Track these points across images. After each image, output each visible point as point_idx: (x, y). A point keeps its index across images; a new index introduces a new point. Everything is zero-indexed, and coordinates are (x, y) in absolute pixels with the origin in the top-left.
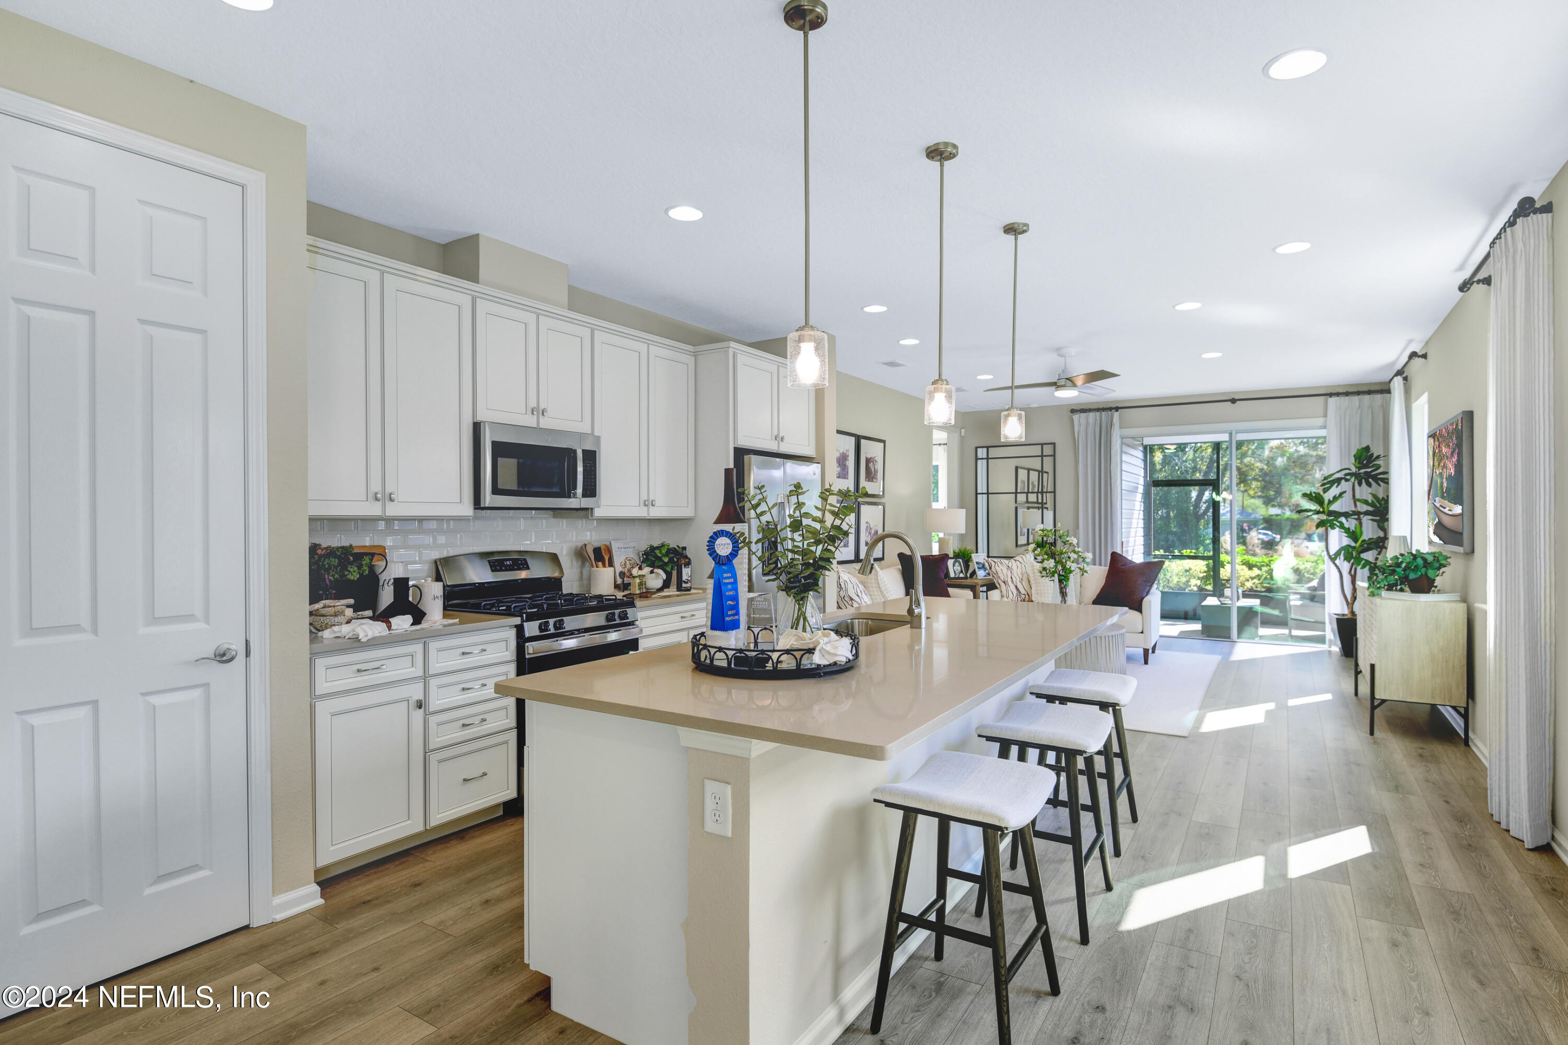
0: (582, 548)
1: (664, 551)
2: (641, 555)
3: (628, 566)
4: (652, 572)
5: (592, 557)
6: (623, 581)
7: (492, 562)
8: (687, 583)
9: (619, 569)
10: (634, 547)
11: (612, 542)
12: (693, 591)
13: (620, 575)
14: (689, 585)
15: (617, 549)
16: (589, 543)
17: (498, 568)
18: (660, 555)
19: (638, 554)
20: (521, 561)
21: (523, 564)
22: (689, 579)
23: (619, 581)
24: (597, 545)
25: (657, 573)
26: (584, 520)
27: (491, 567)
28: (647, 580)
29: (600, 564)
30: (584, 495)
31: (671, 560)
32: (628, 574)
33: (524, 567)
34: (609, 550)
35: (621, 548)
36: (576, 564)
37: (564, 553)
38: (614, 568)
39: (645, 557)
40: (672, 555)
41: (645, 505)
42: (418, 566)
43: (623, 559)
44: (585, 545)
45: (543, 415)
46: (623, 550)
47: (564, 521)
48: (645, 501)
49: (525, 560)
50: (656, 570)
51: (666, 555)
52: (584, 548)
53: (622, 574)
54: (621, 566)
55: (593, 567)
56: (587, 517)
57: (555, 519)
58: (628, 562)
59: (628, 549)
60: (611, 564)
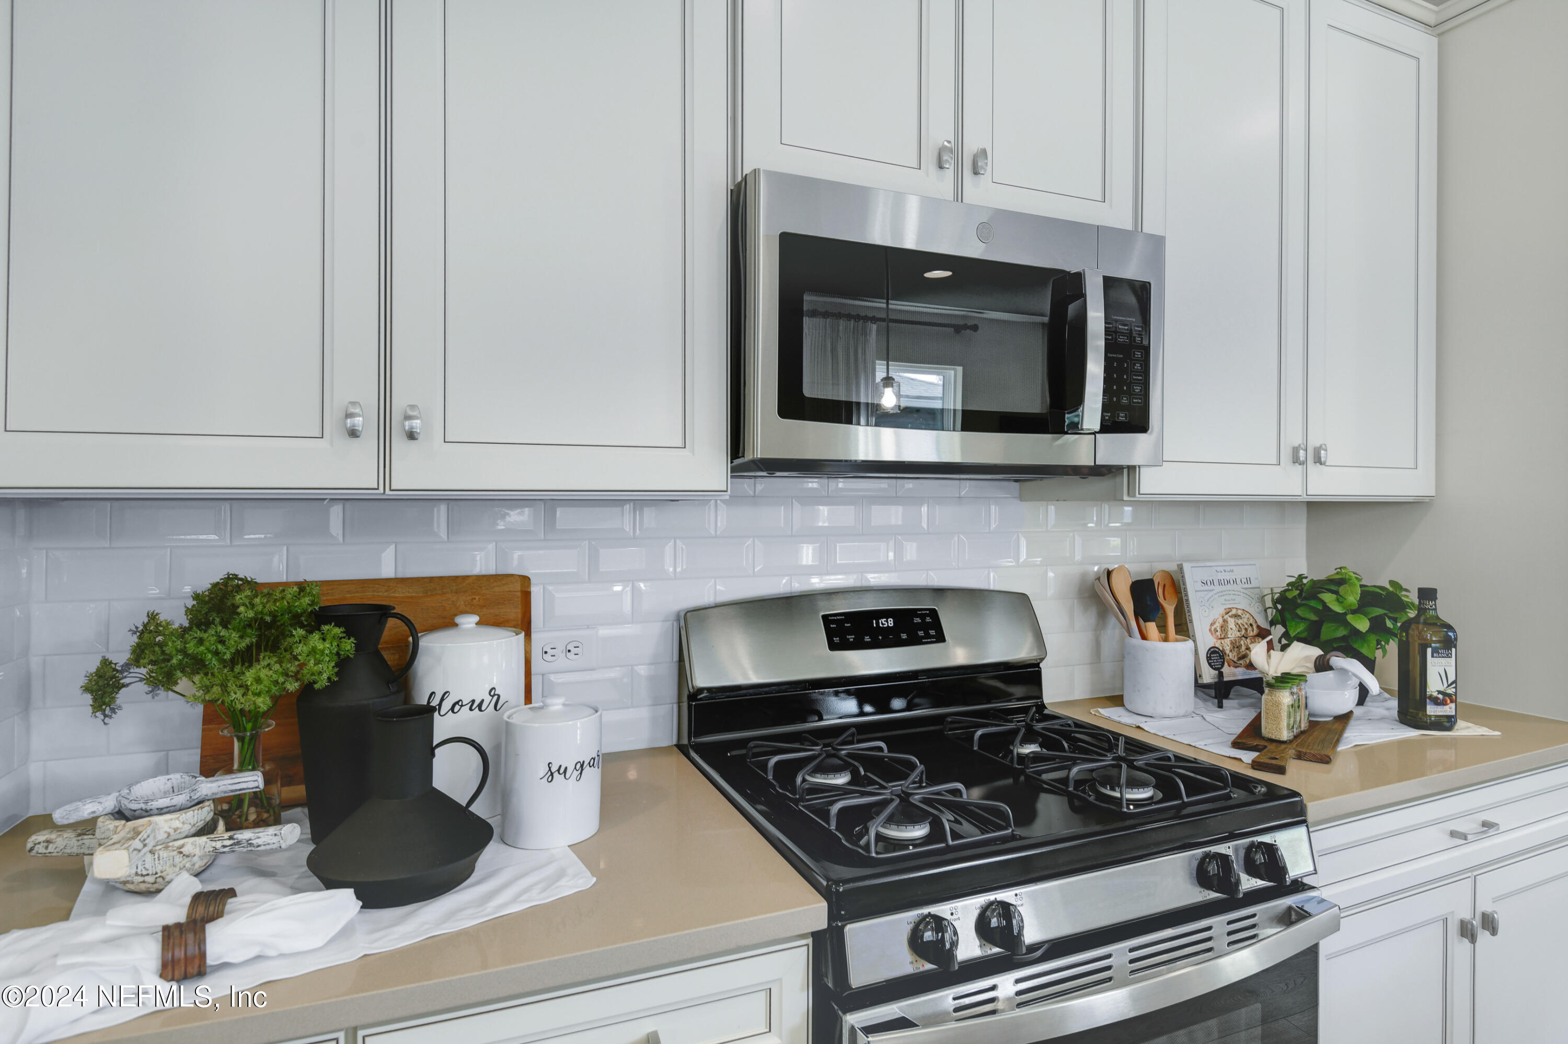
0: (1099, 579)
1: (1353, 598)
2: (1269, 604)
3: (1233, 634)
4: (1322, 666)
5: (1129, 607)
6: (1221, 675)
7: (833, 622)
8: (1444, 703)
9: (1206, 640)
10: (1249, 581)
11: (1187, 567)
12: (1464, 729)
13: (1209, 658)
14: (1449, 710)
15: (1199, 586)
16: (1121, 568)
17: (851, 638)
18: (1338, 609)
19: (1262, 599)
20: (923, 617)
21: (925, 627)
22: (1451, 691)
23: (1209, 676)
24: (1140, 569)
25: (1344, 671)
26: (1106, 507)
27: (830, 634)
28: (1309, 691)
29: (1152, 627)
30: (1109, 426)
31: (1377, 626)
32: (1232, 656)
33: (928, 636)
34: (1176, 585)
35: (1212, 582)
36: (1085, 619)
37: (1050, 592)
38: (1194, 641)
39: (1279, 607)
40: (1378, 611)
41: (1296, 460)
42: (628, 630)
43: (1217, 613)
44: (1109, 573)
45: (976, 173)
46: (1218, 588)
47: (1052, 508)
48: (1295, 450)
49: (933, 613)
50: (1338, 661)
51: (1359, 610)
52: (1104, 580)
53: (1216, 657)
54: (1213, 632)
55: (1130, 634)
56: (1115, 498)
57: (1024, 503)
58: (1232, 623)
59: (1229, 587)
60: (1184, 628)
